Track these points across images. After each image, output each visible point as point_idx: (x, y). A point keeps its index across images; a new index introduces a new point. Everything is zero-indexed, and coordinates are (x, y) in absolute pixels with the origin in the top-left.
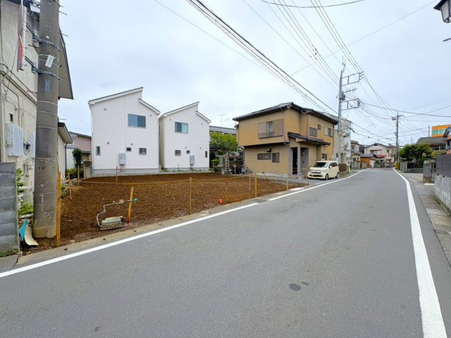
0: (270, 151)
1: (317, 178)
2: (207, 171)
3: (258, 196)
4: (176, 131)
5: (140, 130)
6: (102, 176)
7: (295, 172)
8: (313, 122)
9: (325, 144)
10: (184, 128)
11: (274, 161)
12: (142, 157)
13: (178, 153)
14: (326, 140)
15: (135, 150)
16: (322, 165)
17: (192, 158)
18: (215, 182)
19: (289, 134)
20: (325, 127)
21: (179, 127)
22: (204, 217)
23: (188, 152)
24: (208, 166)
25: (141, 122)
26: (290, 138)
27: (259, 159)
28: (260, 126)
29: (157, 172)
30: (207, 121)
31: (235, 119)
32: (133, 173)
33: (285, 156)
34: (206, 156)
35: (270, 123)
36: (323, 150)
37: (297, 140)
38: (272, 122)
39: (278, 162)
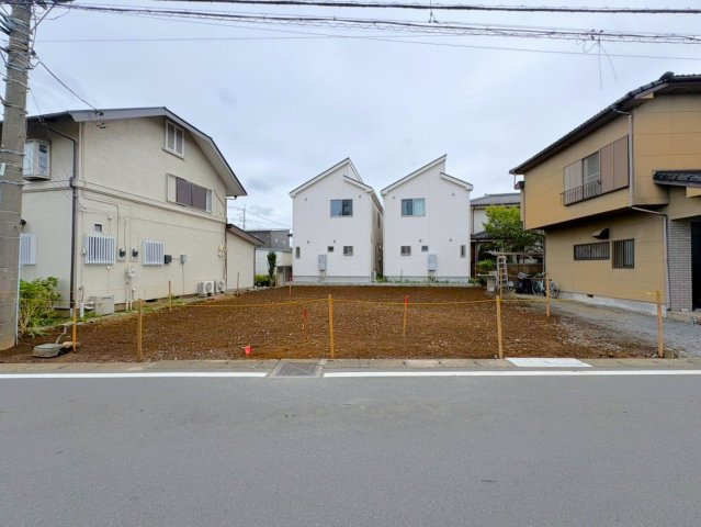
4: (403, 214)
5: (346, 219)
10: (417, 207)
12: (348, 258)
13: (406, 250)
15: (339, 250)
17: (432, 259)
21: (408, 207)
23: (425, 248)
29: (368, 282)
30: (466, 187)
32: (337, 282)
34: (463, 254)
35: (594, 158)
38: (597, 153)
39: (632, 266)
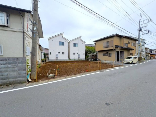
0: (108, 53)
1: (128, 63)
2: (84, 60)
3: (101, 69)
4: (74, 46)
5: (63, 46)
6: (51, 61)
7: (118, 61)
8: (126, 41)
9: (131, 49)
11: (109, 56)
12: (63, 55)
13: (74, 54)
14: (132, 48)
15: (61, 53)
16: (130, 58)
17: (79, 55)
18: (86, 64)
19: (115, 46)
20: (132, 42)
21: (75, 45)
22: (80, 76)
24: (85, 58)
25: (63, 44)
26: (116, 47)
27: (103, 55)
28: (104, 43)
29: (68, 60)
30: (84, 42)
31: (94, 41)
32: (60, 60)
33: (114, 54)
34: (84, 55)
35: (108, 42)
36: (131, 52)
37: (119, 48)
38: (108, 41)
39: (111, 57)
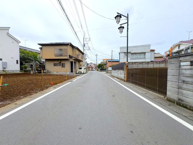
0: (60, 62)
2: (19, 72)
8: (77, 52)
11: (62, 67)
16: (81, 68)
19: (69, 55)
20: (81, 55)
24: (19, 69)
26: (70, 57)
27: (54, 65)
31: (39, 44)
36: (81, 63)
37: (73, 58)
